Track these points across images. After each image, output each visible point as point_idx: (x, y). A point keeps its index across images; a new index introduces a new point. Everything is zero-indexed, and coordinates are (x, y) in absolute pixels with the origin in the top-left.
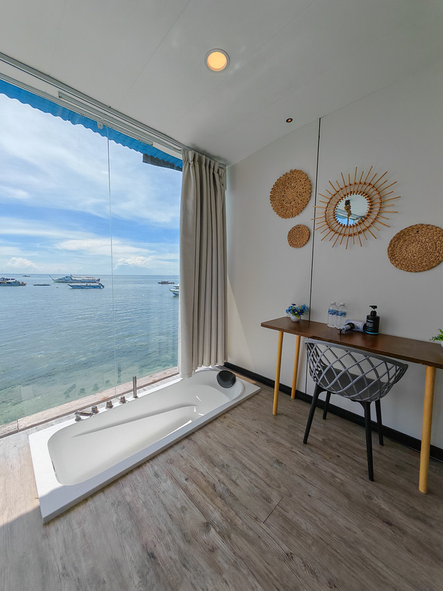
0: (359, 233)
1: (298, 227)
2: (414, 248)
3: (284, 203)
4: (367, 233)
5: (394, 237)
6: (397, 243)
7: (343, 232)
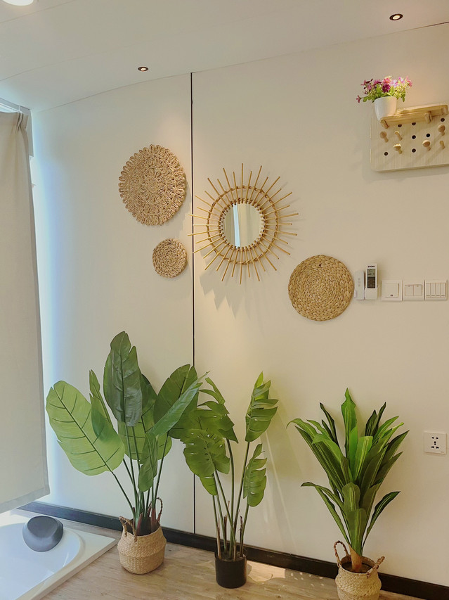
0: (255, 260)
1: (169, 242)
2: (318, 287)
3: (144, 198)
4: (265, 261)
5: (295, 271)
6: (298, 278)
7: (234, 258)
